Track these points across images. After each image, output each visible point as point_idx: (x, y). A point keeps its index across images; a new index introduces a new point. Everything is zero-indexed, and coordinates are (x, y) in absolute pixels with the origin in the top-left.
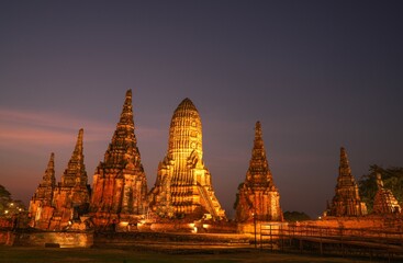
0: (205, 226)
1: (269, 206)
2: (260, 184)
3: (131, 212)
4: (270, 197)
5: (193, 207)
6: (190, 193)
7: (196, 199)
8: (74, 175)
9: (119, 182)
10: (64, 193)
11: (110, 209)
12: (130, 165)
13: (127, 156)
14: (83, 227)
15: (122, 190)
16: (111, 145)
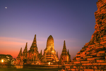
0: (52, 64)
1: (66, 59)
2: (65, 54)
3: (35, 61)
4: (66, 57)
5: (51, 59)
6: (51, 56)
7: (52, 57)
8: (25, 53)
9: (32, 54)
10: (23, 57)
11: (30, 60)
12: (35, 51)
13: (34, 49)
14: (22, 64)
15: (33, 56)
16: (31, 47)
